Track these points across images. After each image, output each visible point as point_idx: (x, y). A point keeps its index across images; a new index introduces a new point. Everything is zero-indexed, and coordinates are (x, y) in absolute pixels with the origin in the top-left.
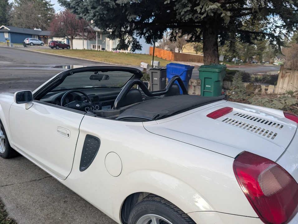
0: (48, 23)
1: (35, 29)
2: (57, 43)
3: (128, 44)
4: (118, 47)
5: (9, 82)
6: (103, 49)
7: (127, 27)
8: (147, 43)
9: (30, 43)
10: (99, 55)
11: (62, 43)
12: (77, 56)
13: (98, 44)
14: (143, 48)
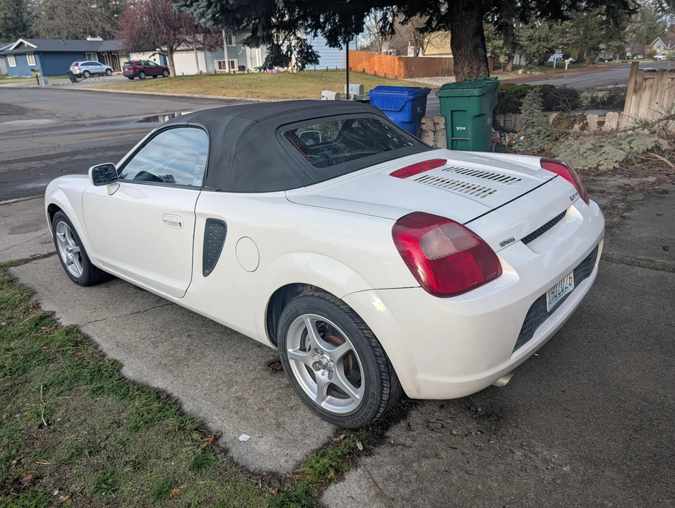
0: (116, 21)
1: (89, 39)
2: (141, 65)
3: (289, 53)
4: (268, 63)
5: (57, 160)
6: (242, 68)
7: (283, 16)
8: (330, 46)
9: (82, 71)
10: (233, 84)
11: (151, 64)
12: (186, 90)
13: (229, 57)
14: (322, 58)
